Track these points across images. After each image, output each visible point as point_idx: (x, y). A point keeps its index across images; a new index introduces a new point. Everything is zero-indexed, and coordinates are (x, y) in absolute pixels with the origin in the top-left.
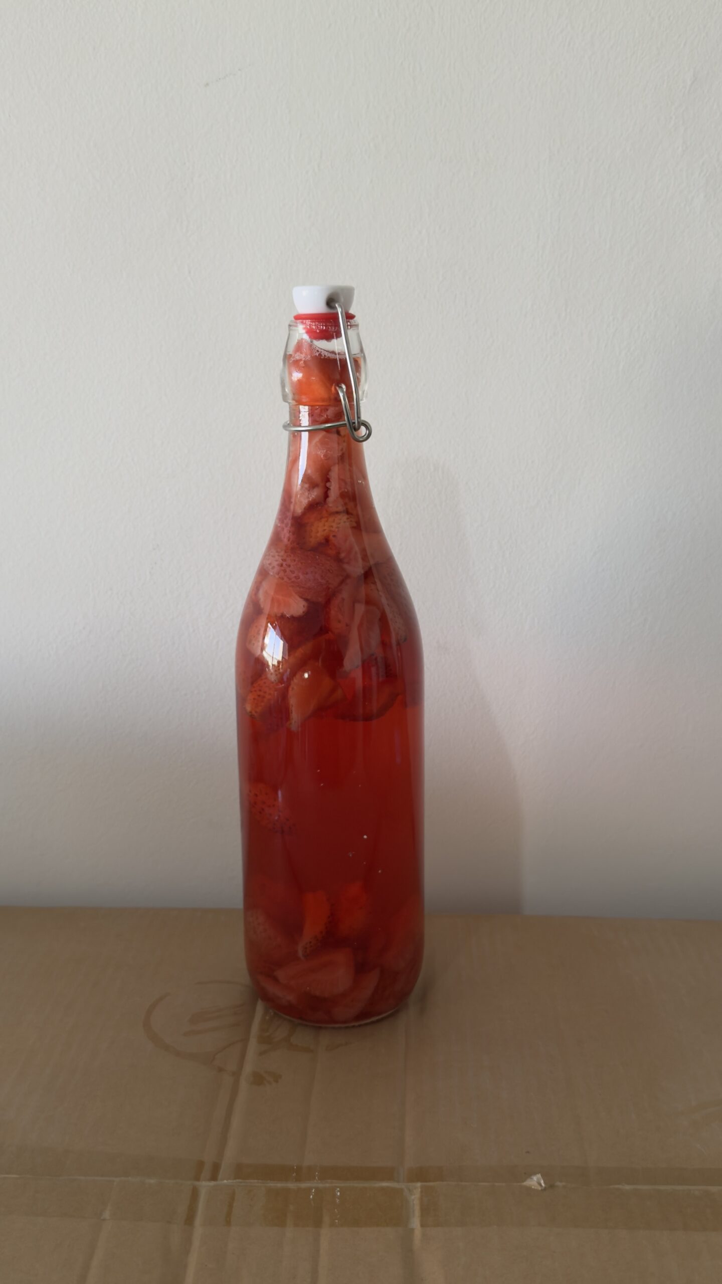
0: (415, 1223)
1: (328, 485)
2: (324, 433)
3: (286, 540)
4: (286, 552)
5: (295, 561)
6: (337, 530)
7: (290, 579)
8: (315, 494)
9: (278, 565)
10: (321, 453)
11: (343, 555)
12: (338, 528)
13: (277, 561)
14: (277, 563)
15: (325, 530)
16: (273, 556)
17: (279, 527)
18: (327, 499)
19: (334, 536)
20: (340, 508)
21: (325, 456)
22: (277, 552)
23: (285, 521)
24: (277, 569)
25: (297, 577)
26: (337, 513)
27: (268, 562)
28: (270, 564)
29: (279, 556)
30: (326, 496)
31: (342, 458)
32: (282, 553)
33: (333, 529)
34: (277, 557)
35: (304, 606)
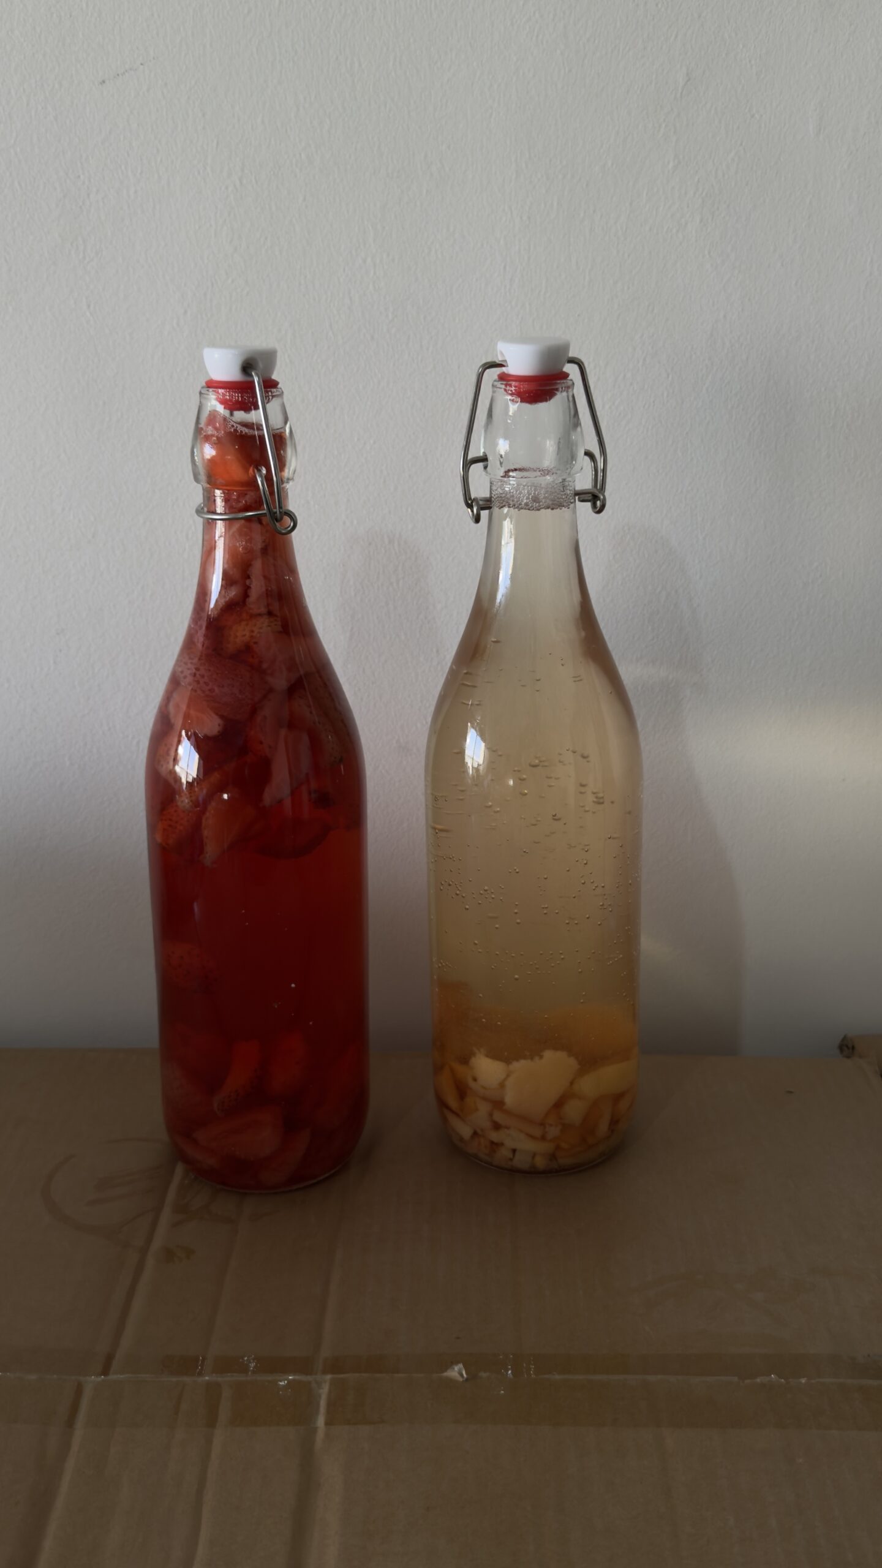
0: (321, 1421)
1: (248, 582)
2: (243, 522)
3: (200, 646)
4: (200, 659)
5: (210, 670)
6: (258, 635)
7: (203, 692)
8: (233, 592)
9: (190, 674)
10: (240, 546)
11: (265, 666)
12: (259, 633)
13: (189, 669)
14: (189, 672)
15: (244, 635)
16: (186, 664)
17: (193, 628)
18: (247, 600)
19: (256, 643)
20: (263, 610)
21: (245, 548)
22: (190, 658)
23: (199, 623)
24: (189, 679)
25: (211, 690)
26: (260, 615)
27: (180, 669)
28: (182, 672)
29: (191, 663)
30: (245, 594)
31: (265, 551)
32: (196, 660)
33: (254, 634)
34: (189, 665)
35: (219, 725)
